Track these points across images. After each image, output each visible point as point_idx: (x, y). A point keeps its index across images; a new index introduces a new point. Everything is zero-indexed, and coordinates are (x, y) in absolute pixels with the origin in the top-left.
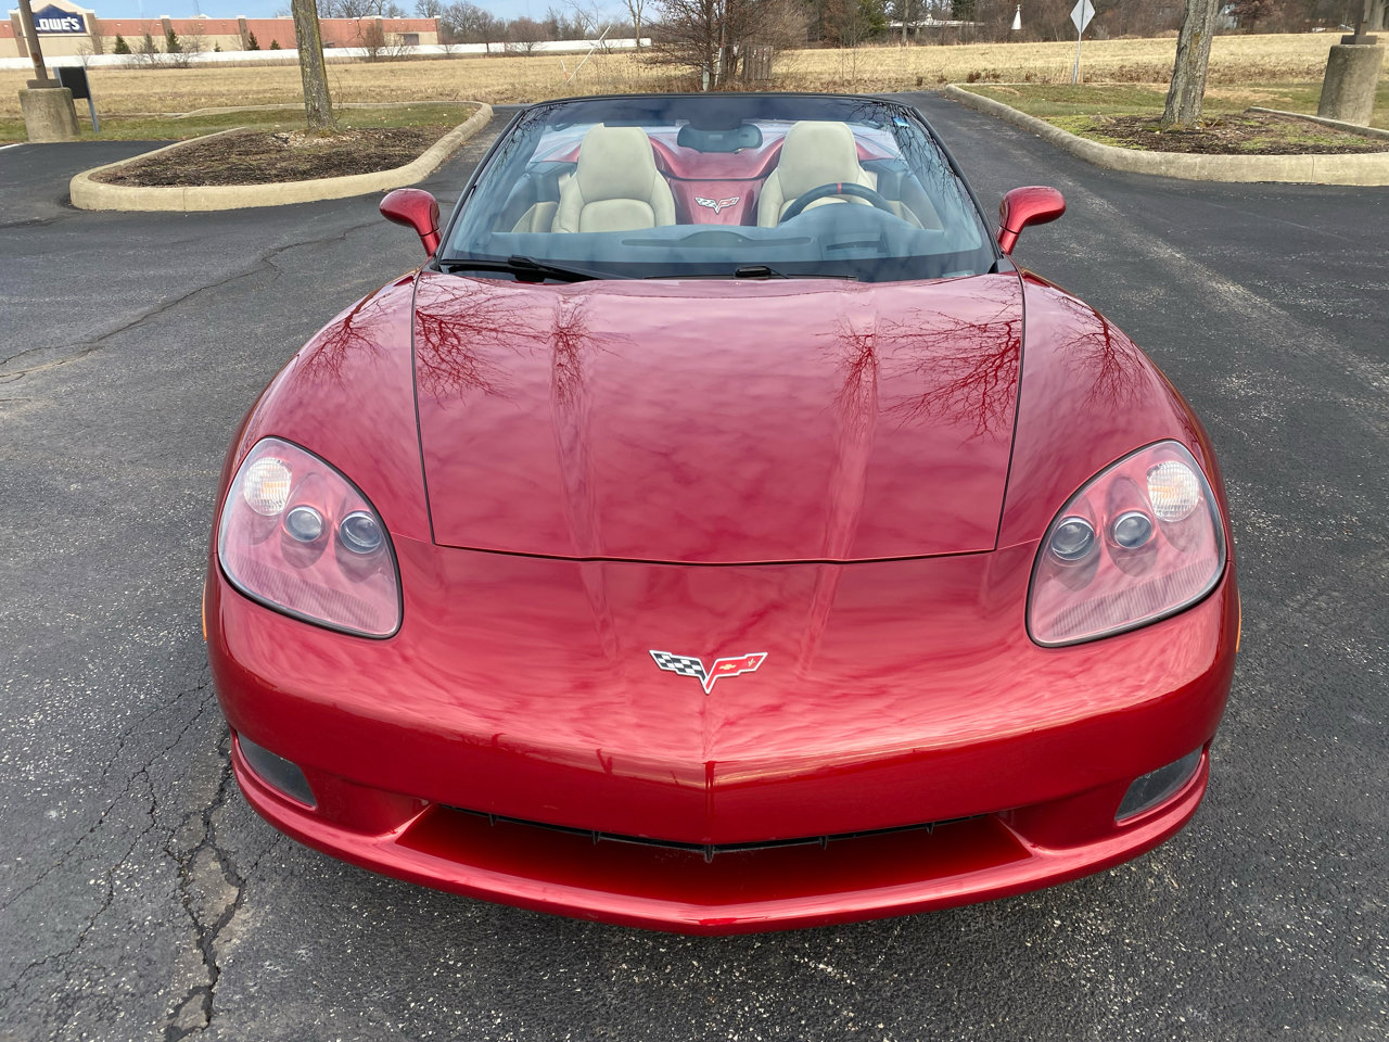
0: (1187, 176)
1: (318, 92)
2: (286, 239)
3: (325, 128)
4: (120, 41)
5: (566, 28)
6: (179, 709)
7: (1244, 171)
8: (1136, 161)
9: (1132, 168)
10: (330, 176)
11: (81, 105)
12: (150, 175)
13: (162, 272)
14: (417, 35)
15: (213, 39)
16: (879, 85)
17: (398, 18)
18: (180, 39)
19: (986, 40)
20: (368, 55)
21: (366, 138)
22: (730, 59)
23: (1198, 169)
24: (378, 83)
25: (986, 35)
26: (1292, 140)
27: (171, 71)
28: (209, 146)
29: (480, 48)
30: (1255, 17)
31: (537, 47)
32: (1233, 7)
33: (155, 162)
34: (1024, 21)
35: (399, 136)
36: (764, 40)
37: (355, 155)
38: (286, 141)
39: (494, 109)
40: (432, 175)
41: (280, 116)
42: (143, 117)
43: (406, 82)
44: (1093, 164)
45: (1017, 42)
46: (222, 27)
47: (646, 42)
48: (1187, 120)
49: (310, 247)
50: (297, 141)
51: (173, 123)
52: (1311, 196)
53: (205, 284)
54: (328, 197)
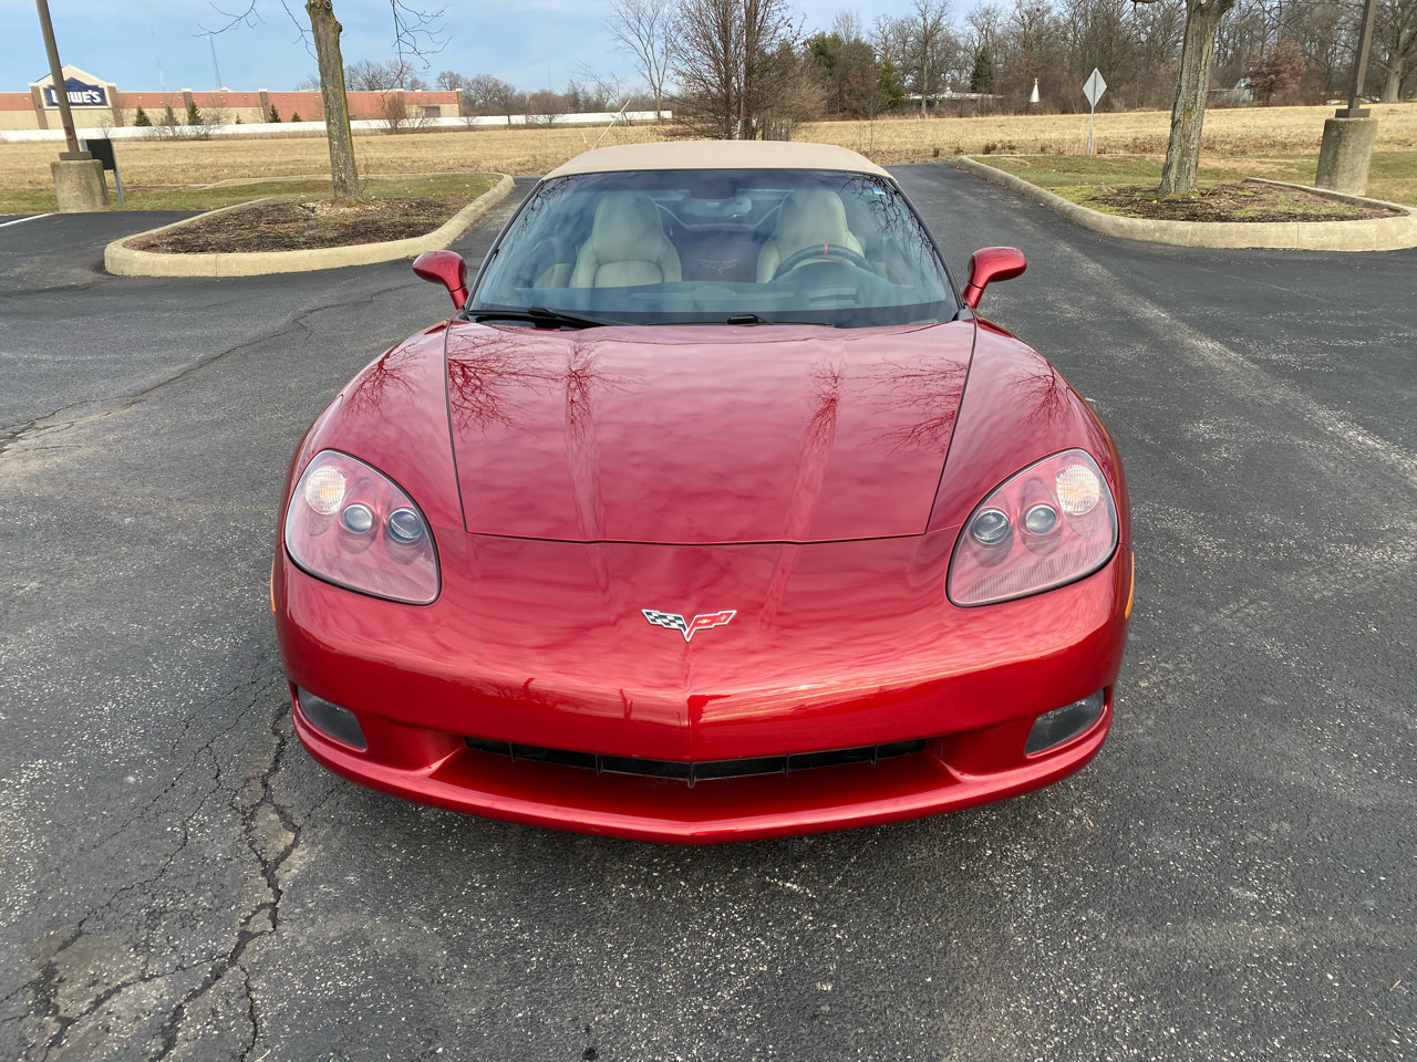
1: (345, 164)
2: (315, 302)
3: (351, 198)
4: (141, 113)
5: (587, 101)
6: (236, 699)
7: (1234, 238)
8: (1132, 229)
9: (1128, 235)
10: (358, 243)
11: (109, 176)
12: (183, 242)
13: (198, 332)
14: (438, 108)
15: (234, 111)
16: (897, 156)
17: (420, 92)
18: (201, 112)
19: (1005, 112)
20: (389, 126)
21: (391, 208)
22: (749, 132)
23: (1189, 235)
24: (399, 155)
25: (1002, 107)
26: (1283, 208)
27: (193, 142)
28: (239, 215)
29: (501, 120)
31: (559, 119)
32: (1248, 80)
33: (186, 230)
34: (1041, 94)
35: (422, 205)
36: (783, 113)
37: (381, 224)
38: (313, 210)
39: (515, 180)
41: (304, 186)
42: (167, 188)
43: (426, 154)
44: (1092, 231)
45: (1034, 114)
46: (243, 100)
47: (667, 114)
48: (1182, 190)
49: (339, 310)
50: (324, 211)
51: (197, 194)
52: (1295, 261)
53: (239, 343)
54: (355, 264)
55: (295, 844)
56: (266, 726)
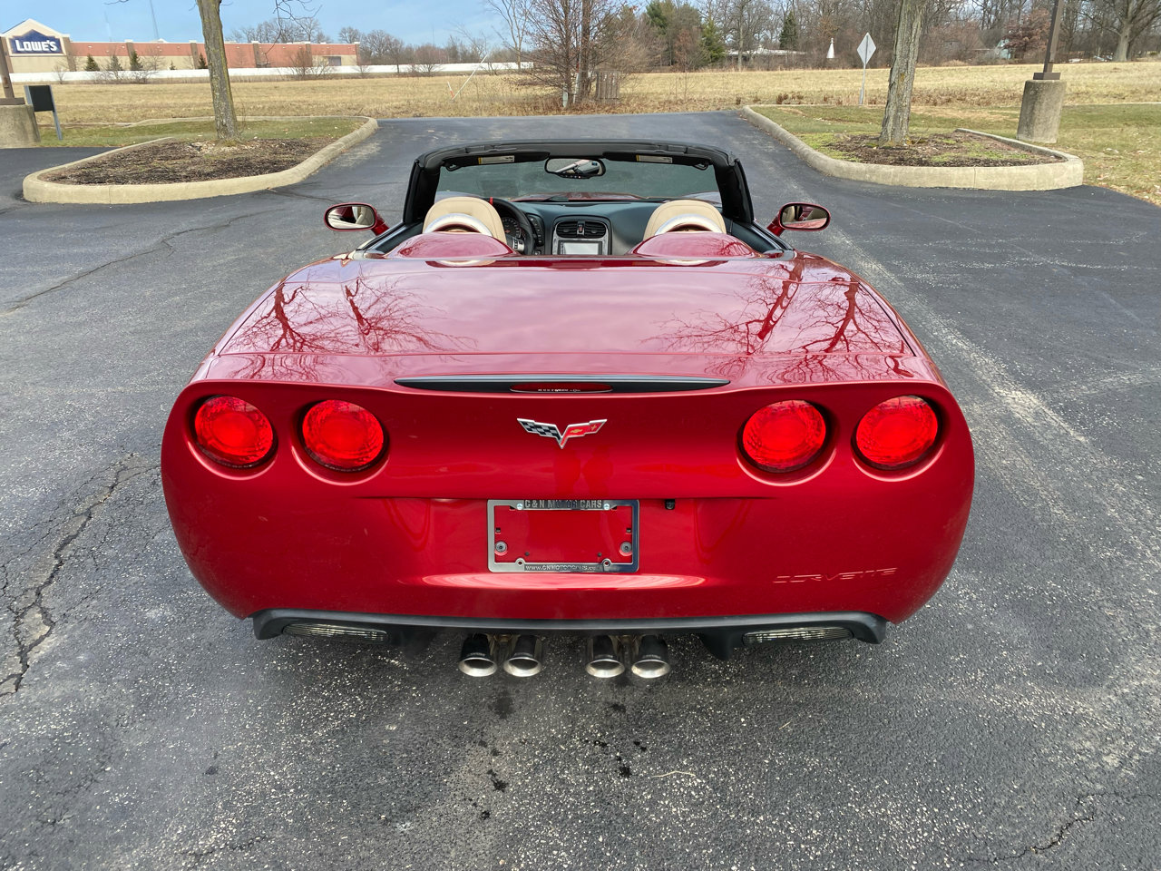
2: (184, 226)
3: (232, 139)
4: (91, 60)
5: (464, 54)
6: (34, 533)
8: (849, 170)
13: (83, 250)
14: (340, 58)
15: (169, 59)
17: (324, 43)
18: (141, 59)
20: (296, 73)
21: (264, 147)
22: (585, 83)
27: (132, 86)
28: (140, 152)
29: (391, 69)
31: (437, 68)
33: (93, 165)
35: (291, 145)
36: (613, 67)
38: (199, 149)
39: (379, 122)
40: (310, 176)
42: (99, 126)
47: (526, 65)
48: (897, 139)
49: (201, 232)
50: (208, 149)
51: (122, 131)
53: (114, 259)
54: (224, 194)
55: (48, 634)
56: (50, 552)
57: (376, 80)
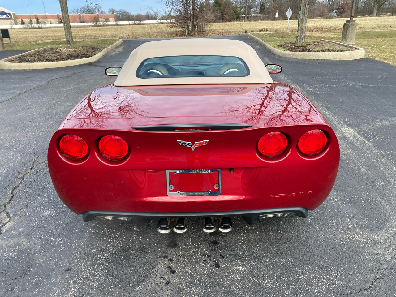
0: (298, 58)
1: (69, 37)
2: (56, 76)
3: (72, 46)
4: (22, 21)
5: (152, 17)
8: (285, 54)
10: (71, 60)
11: (6, 40)
12: (21, 60)
13: (20, 85)
14: (109, 19)
15: (49, 20)
17: (103, 14)
18: (40, 20)
20: (94, 24)
21: (83, 49)
22: (193, 26)
25: (268, 18)
27: (36, 29)
28: (40, 51)
29: (127, 22)
30: (342, 13)
31: (142, 22)
33: (24, 56)
34: (279, 15)
35: (93, 48)
36: (203, 21)
37: (79, 54)
38: (61, 50)
39: (123, 41)
40: (99, 59)
42: (25, 43)
46: (52, 17)
47: (173, 21)
49: (62, 79)
50: (64, 50)
57: (121, 26)
